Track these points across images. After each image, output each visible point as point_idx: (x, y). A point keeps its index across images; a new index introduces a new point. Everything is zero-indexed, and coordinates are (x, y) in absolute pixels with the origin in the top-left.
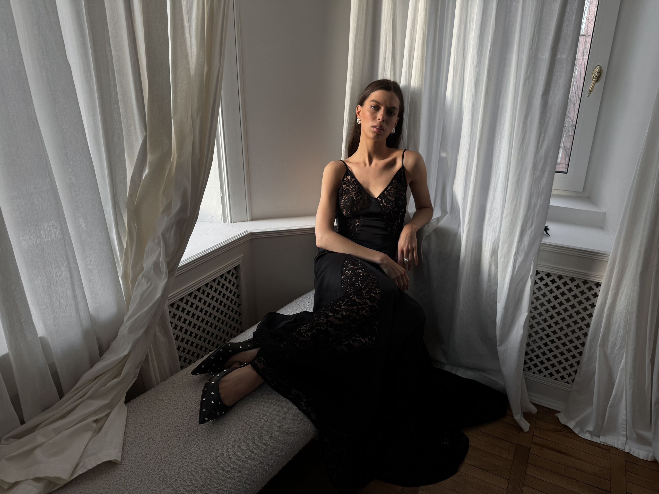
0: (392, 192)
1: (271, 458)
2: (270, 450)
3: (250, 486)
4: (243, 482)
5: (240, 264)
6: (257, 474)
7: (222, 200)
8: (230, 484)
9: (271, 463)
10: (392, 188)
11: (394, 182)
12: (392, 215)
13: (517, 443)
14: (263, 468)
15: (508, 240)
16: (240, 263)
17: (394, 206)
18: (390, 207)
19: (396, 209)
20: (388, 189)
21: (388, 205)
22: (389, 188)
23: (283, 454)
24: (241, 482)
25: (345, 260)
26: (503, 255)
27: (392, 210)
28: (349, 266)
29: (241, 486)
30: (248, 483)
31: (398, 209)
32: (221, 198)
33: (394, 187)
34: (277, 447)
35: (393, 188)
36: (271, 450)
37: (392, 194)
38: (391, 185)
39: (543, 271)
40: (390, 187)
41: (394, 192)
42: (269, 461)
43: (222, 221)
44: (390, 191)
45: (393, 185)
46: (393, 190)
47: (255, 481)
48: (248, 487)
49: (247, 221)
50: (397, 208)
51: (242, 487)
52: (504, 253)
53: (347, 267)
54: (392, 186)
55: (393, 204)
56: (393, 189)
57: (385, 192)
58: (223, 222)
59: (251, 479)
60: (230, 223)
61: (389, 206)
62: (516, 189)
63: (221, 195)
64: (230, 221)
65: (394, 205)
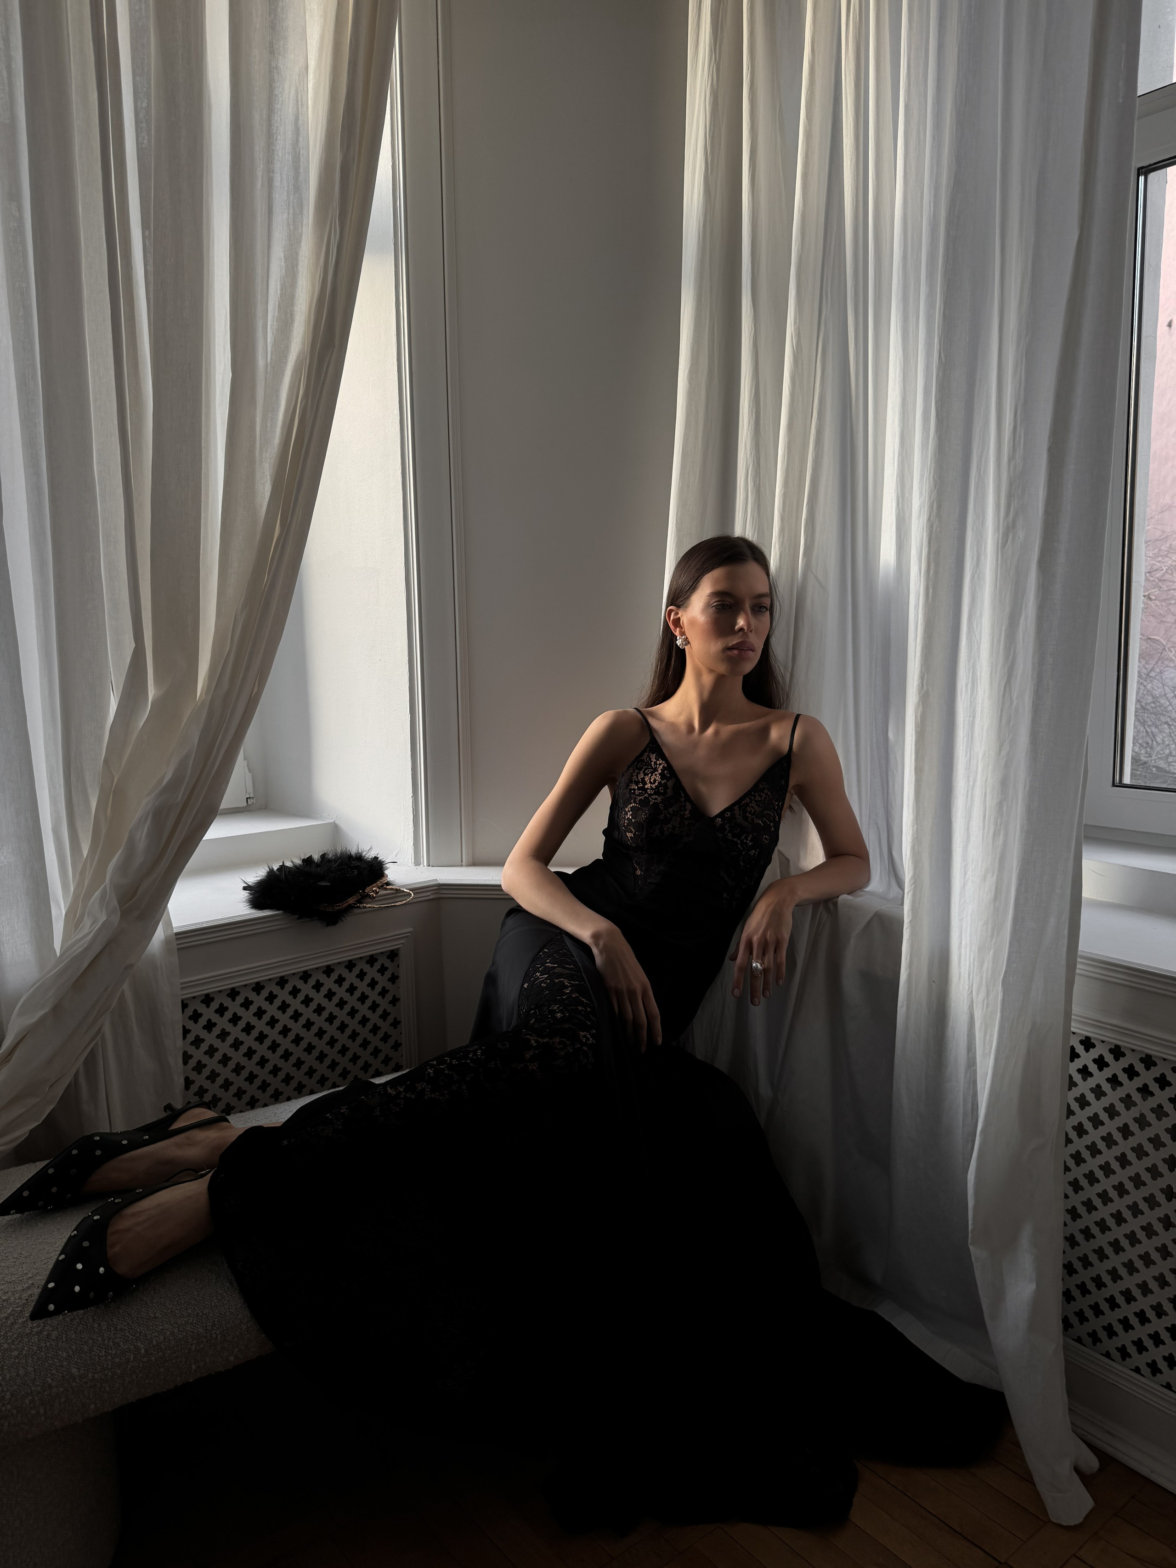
0: (753, 810)
1: (161, 1327)
2: (165, 1309)
3: (82, 1371)
4: (65, 1355)
5: (399, 948)
6: (110, 1351)
7: (414, 816)
8: (31, 1347)
9: (157, 1340)
10: (753, 802)
11: (761, 786)
12: (742, 864)
13: (1003, 1561)
14: (131, 1344)
15: (994, 940)
16: (401, 945)
17: (750, 844)
18: (739, 846)
19: (753, 851)
20: (743, 802)
21: (736, 840)
22: (748, 800)
23: (199, 1330)
24: (60, 1352)
25: (544, 947)
26: (984, 981)
27: (744, 853)
28: (548, 963)
29: (56, 1361)
30: (79, 1361)
31: (757, 853)
32: (413, 813)
33: (760, 799)
34: (187, 1310)
35: (755, 801)
36: (170, 1310)
37: (750, 816)
38: (753, 793)
39: (1134, 1047)
40: (749, 798)
41: (755, 811)
42: (153, 1332)
43: (413, 861)
44: (748, 808)
45: (757, 794)
46: (754, 805)
47: (100, 1365)
48: (74, 1370)
49: (462, 866)
50: (755, 851)
51: (58, 1364)
52: (984, 976)
53: (543, 964)
54: (755, 798)
55: (749, 839)
56: (756, 804)
57: (735, 808)
58: (413, 864)
59: (88, 1354)
60: (426, 866)
61: (739, 842)
62: (1000, 804)
63: (413, 807)
64: (425, 864)
65: (750, 841)
